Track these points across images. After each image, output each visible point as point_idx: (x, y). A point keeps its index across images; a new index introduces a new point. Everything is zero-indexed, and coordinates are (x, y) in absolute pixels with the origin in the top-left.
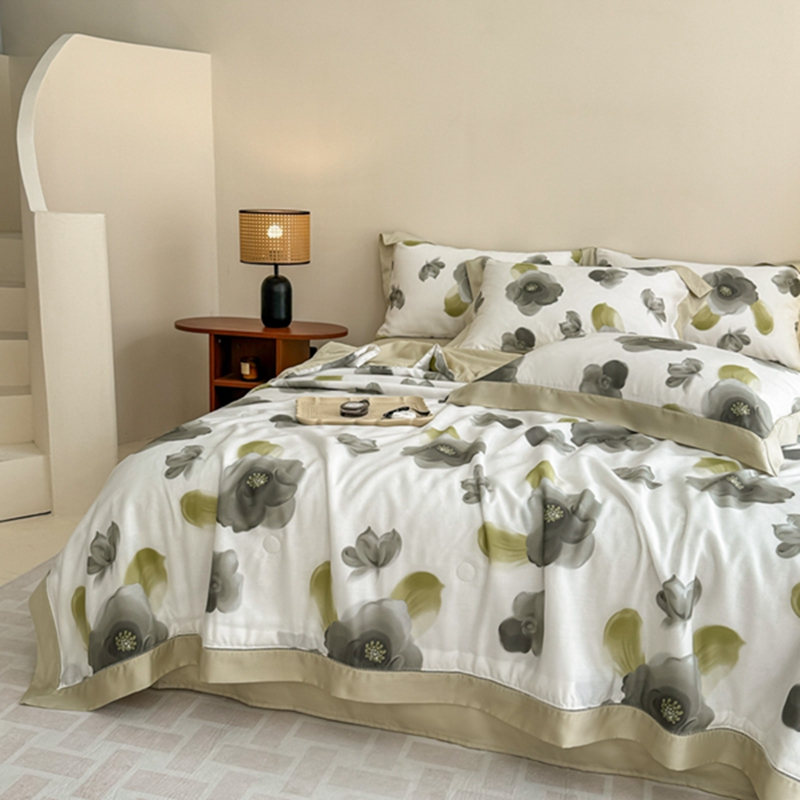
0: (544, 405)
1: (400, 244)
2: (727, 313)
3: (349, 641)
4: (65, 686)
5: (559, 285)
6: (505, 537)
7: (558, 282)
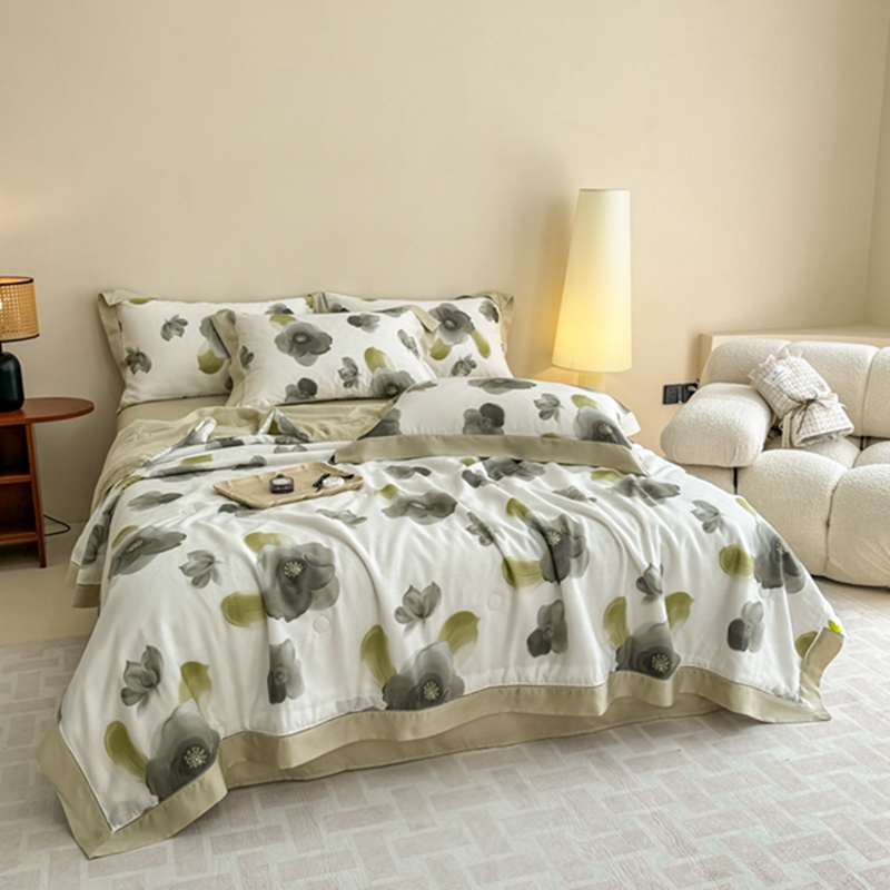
0: (435, 451)
1: (127, 302)
2: (456, 343)
3: (411, 688)
4: (119, 827)
5: (325, 334)
6: (524, 566)
7: (324, 330)
